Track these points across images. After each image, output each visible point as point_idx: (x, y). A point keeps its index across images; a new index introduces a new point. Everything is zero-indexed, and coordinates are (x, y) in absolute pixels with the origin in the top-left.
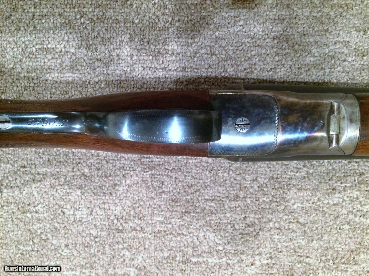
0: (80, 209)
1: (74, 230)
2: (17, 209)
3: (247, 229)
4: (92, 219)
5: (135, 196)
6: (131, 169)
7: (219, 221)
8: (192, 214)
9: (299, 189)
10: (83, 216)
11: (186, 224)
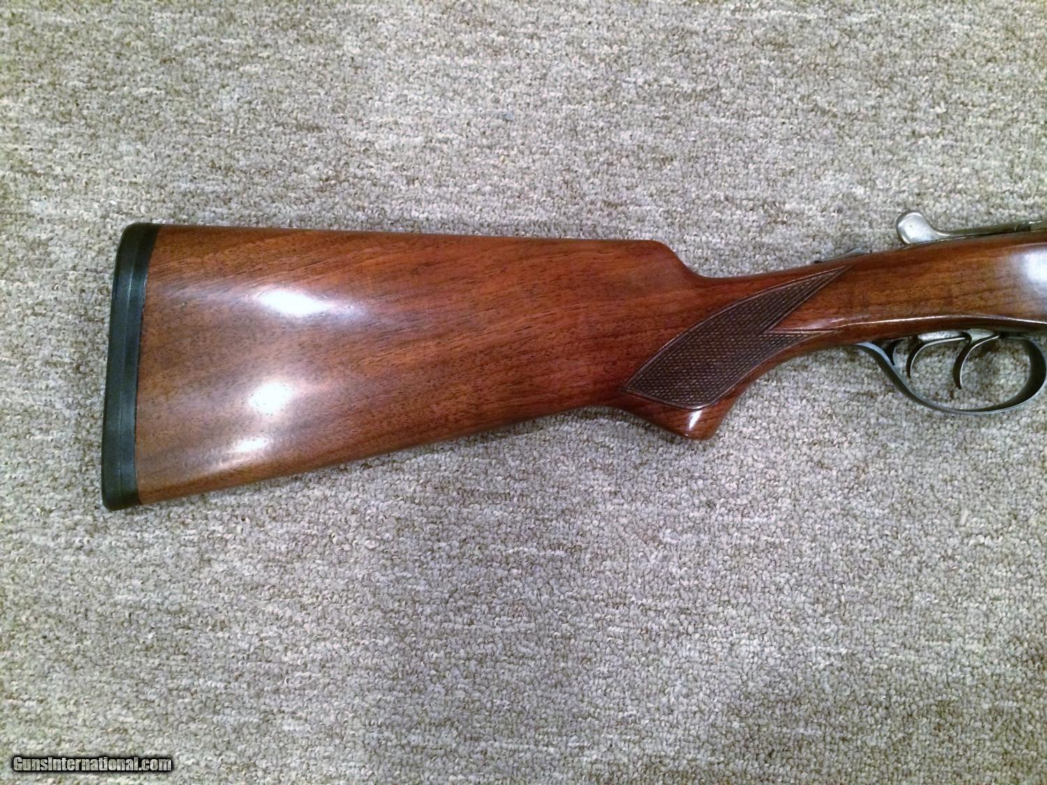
0: (751, 655)
1: (766, 618)
2: (864, 664)
3: (469, 604)
4: (732, 635)
5: (654, 673)
6: (657, 722)
7: (515, 620)
8: (558, 634)
9: (380, 669)
10: (748, 642)
11: (569, 616)
